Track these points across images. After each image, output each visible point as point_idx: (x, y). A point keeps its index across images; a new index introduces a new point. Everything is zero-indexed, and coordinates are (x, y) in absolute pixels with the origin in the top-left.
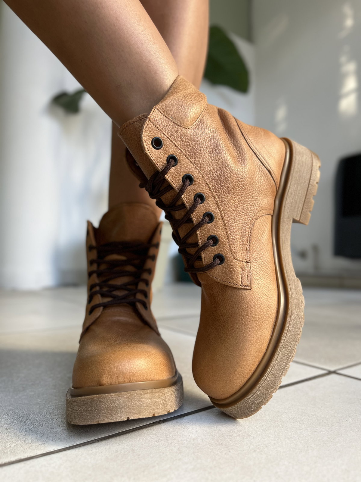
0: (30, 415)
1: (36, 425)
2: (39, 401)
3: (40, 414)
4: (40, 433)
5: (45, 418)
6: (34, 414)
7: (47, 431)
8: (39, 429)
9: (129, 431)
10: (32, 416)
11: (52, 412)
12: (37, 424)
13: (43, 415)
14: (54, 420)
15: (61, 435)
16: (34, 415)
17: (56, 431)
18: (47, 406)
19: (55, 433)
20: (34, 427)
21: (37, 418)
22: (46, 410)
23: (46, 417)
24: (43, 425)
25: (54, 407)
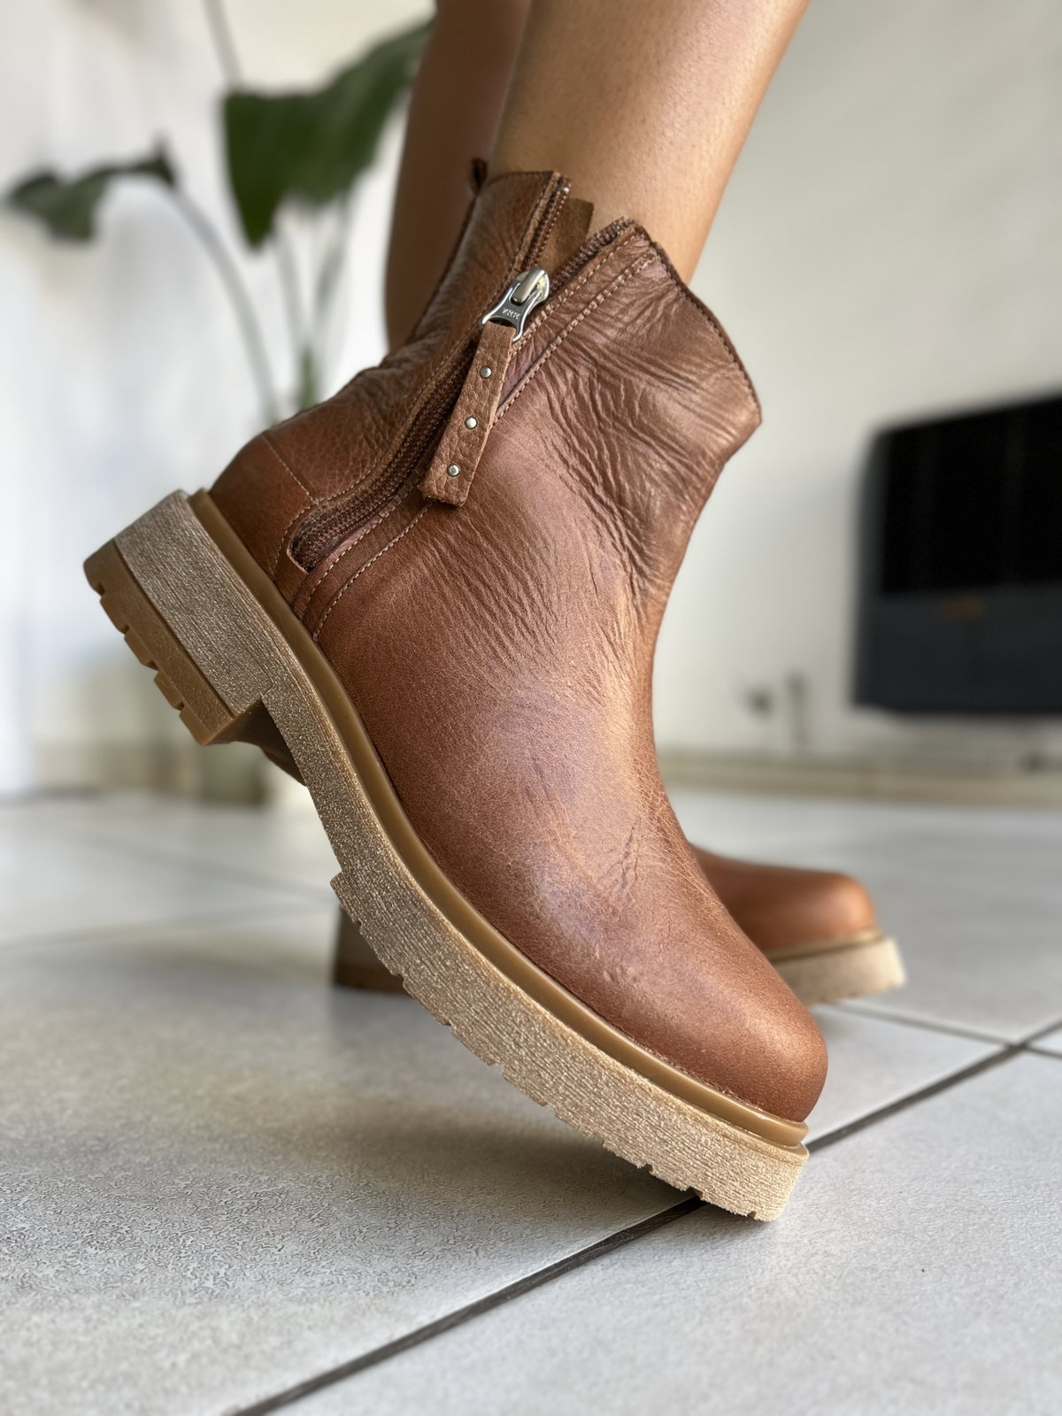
0: (181, 1240)
1: (222, 1275)
2: (183, 1185)
3: (211, 1233)
4: (249, 1302)
5: (240, 1248)
6: (193, 1235)
7: (270, 1293)
8: (239, 1289)
9: (547, 1275)
10: (188, 1243)
11: (248, 1223)
12: (222, 1271)
13: (224, 1234)
14: (275, 1251)
15: (327, 1304)
16: (192, 1239)
17: (304, 1291)
18: (223, 1203)
19: (304, 1300)
20: (217, 1281)
21: (211, 1247)
22: (224, 1218)
23: (241, 1243)
24: (248, 1274)
25: (247, 1205)
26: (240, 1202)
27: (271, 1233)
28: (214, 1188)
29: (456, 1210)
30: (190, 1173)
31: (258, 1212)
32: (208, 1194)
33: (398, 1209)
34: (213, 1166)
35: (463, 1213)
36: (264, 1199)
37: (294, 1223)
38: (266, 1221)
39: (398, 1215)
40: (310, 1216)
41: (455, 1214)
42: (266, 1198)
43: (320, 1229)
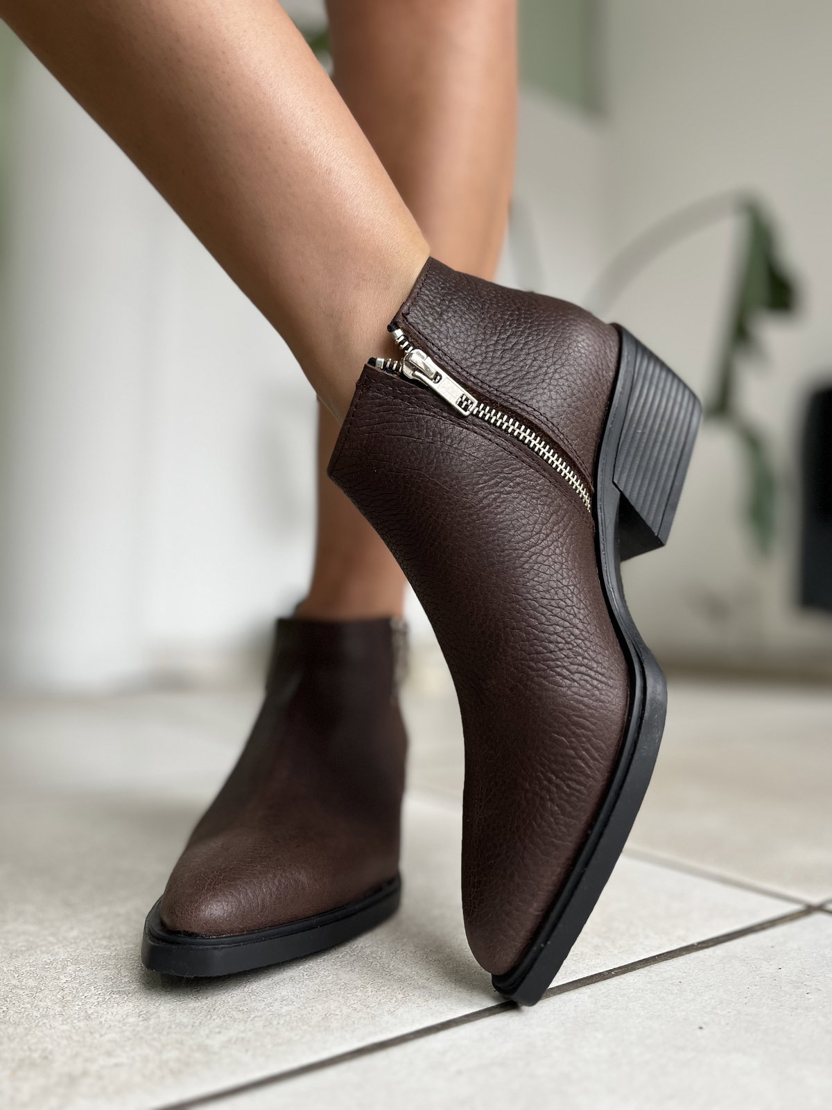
26: (96, 997)
27: (103, 1022)
28: (85, 985)
29: (252, 1016)
30: (75, 972)
31: (104, 1006)
32: (78, 988)
33: (209, 1011)
34: (94, 968)
35: (256, 1019)
36: (114, 996)
37: (124, 1016)
38: (105, 1013)
39: (206, 1017)
40: (140, 1012)
41: (249, 1019)
42: (117, 996)
43: (141, 1023)
